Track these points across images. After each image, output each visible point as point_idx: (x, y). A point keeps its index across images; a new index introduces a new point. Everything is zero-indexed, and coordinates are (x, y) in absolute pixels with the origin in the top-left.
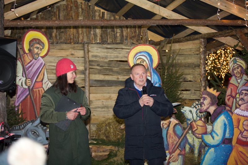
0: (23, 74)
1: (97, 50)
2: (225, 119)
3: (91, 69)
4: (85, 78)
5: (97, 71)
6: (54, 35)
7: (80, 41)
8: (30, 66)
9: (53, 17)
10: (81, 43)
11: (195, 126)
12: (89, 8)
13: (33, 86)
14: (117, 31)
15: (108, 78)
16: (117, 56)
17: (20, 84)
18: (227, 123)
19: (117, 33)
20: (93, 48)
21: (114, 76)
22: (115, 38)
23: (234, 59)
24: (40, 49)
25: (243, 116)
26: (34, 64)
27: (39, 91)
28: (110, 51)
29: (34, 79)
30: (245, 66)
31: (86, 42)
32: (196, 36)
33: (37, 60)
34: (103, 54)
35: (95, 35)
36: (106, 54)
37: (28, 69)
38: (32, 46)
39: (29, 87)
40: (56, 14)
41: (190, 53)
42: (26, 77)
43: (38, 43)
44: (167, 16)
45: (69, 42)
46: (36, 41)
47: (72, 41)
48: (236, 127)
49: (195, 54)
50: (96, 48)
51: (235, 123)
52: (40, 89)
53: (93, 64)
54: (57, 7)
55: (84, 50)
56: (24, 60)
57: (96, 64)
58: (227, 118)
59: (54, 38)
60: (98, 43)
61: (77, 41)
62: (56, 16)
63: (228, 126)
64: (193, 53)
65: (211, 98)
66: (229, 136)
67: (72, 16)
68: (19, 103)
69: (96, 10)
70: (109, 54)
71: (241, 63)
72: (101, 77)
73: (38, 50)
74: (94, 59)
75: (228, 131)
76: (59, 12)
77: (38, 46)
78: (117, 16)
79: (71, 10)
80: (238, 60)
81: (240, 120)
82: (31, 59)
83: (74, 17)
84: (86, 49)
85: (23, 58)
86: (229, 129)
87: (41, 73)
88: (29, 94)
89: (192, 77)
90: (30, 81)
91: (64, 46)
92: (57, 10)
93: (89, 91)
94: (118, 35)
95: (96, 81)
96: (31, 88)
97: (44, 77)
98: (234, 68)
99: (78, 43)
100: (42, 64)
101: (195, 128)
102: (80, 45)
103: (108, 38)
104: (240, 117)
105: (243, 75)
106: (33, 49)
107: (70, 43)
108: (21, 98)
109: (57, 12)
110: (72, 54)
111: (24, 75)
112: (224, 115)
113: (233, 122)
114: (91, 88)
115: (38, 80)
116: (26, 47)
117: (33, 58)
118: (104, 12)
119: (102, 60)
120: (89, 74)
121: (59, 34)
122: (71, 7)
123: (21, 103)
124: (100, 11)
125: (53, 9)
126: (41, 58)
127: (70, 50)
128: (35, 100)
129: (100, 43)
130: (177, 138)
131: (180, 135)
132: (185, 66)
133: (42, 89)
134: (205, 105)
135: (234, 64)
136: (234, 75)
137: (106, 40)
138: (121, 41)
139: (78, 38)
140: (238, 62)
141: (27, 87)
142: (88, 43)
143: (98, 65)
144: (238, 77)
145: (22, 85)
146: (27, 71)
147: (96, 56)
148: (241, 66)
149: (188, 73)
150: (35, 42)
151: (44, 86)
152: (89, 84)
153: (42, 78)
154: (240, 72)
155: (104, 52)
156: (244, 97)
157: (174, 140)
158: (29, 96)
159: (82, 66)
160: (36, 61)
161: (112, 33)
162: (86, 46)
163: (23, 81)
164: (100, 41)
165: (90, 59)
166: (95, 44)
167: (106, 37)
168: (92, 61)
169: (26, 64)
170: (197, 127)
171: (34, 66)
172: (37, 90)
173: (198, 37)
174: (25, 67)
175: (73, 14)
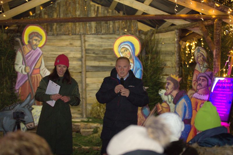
0: (23, 62)
1: (93, 39)
2: (185, 102)
3: (87, 57)
4: (82, 64)
5: (92, 58)
6: (54, 27)
7: (77, 33)
8: (29, 56)
9: (54, 12)
10: (78, 34)
11: (160, 107)
12: (85, 3)
13: (32, 73)
14: (110, 23)
15: (102, 64)
16: (111, 44)
17: (20, 71)
18: (187, 105)
19: (110, 24)
20: (89, 38)
21: (108, 63)
22: (108, 29)
23: (198, 48)
24: (38, 41)
25: (201, 100)
26: (32, 54)
27: (37, 76)
28: (105, 40)
29: (32, 66)
30: (206, 55)
31: (82, 33)
32: (173, 27)
33: (36, 50)
34: (98, 43)
35: (91, 27)
36: (101, 43)
37: (27, 59)
38: (31, 38)
39: (28, 73)
40: (57, 10)
41: (169, 42)
42: (25, 65)
43: (37, 36)
44: (145, 11)
45: (67, 34)
46: (35, 34)
47: (70, 32)
48: (194, 110)
49: (172, 43)
50: (92, 38)
51: (193, 106)
52: (38, 75)
53: (90, 52)
54: (57, 3)
55: (81, 40)
56: (24, 51)
57: (92, 52)
58: (186, 101)
59: (54, 30)
60: (93, 34)
61: (74, 33)
62: (57, 11)
63: (187, 108)
64: (171, 42)
65: (174, 83)
66: (189, 117)
67: (70, 11)
68: (19, 87)
69: (91, 5)
70: (103, 43)
71: (203, 52)
72: (96, 63)
73: (36, 42)
74: (90, 48)
75: (187, 112)
76: (59, 8)
77: (37, 38)
78: (110, 9)
79: (69, 6)
80: (200, 50)
81: (198, 104)
82: (30, 49)
83: (72, 12)
84: (83, 40)
85: (23, 48)
86: (189, 110)
87: (39, 61)
88: (28, 79)
89: (170, 63)
90: (29, 69)
91: (64, 37)
92: (58, 6)
93: (86, 75)
94: (111, 26)
95: (92, 66)
96: (30, 74)
97: (42, 65)
98: (198, 56)
99: (75, 34)
100: (39, 53)
101: (160, 109)
102: (78, 36)
103: (102, 29)
104: (198, 100)
105: (204, 63)
106: (32, 41)
107: (69, 34)
108: (20, 83)
109: (58, 8)
110: (71, 44)
111: (24, 64)
112: (185, 98)
113: (191, 105)
114: (88, 73)
115: (36, 67)
116: (26, 39)
117: (32, 49)
118: (99, 7)
119: (97, 48)
120: (85, 61)
121: (59, 27)
122: (70, 3)
123: (20, 87)
124: (95, 5)
125: (54, 5)
126: (39, 49)
127: (69, 40)
128: (34, 84)
129: (95, 34)
130: (144, 118)
131: (147, 116)
132: (166, 54)
133: (39, 75)
134: (169, 89)
135: (198, 53)
136: (198, 62)
137: (100, 31)
138: (113, 31)
139: (76, 29)
140: (201, 51)
141: (26, 73)
142: (84, 34)
143: (94, 53)
144: (201, 65)
145: (22, 72)
146: (26, 60)
147: (92, 45)
148: (203, 55)
149: (168, 60)
150: (33, 35)
151: (41, 72)
152: (86, 69)
153: (39, 65)
154: (202, 60)
155: (99, 42)
156: (201, 82)
157: (142, 119)
158: (28, 81)
159: (80, 54)
160: (34, 51)
161: (105, 25)
162: (82, 37)
163: (22, 68)
164: (94, 32)
165: (86, 48)
166: (90, 34)
167: (100, 29)
168: (89, 50)
169: (26, 54)
170: (162, 109)
171: (33, 55)
172: (35, 76)
173: (174, 28)
174: (24, 56)
175: (72, 9)
